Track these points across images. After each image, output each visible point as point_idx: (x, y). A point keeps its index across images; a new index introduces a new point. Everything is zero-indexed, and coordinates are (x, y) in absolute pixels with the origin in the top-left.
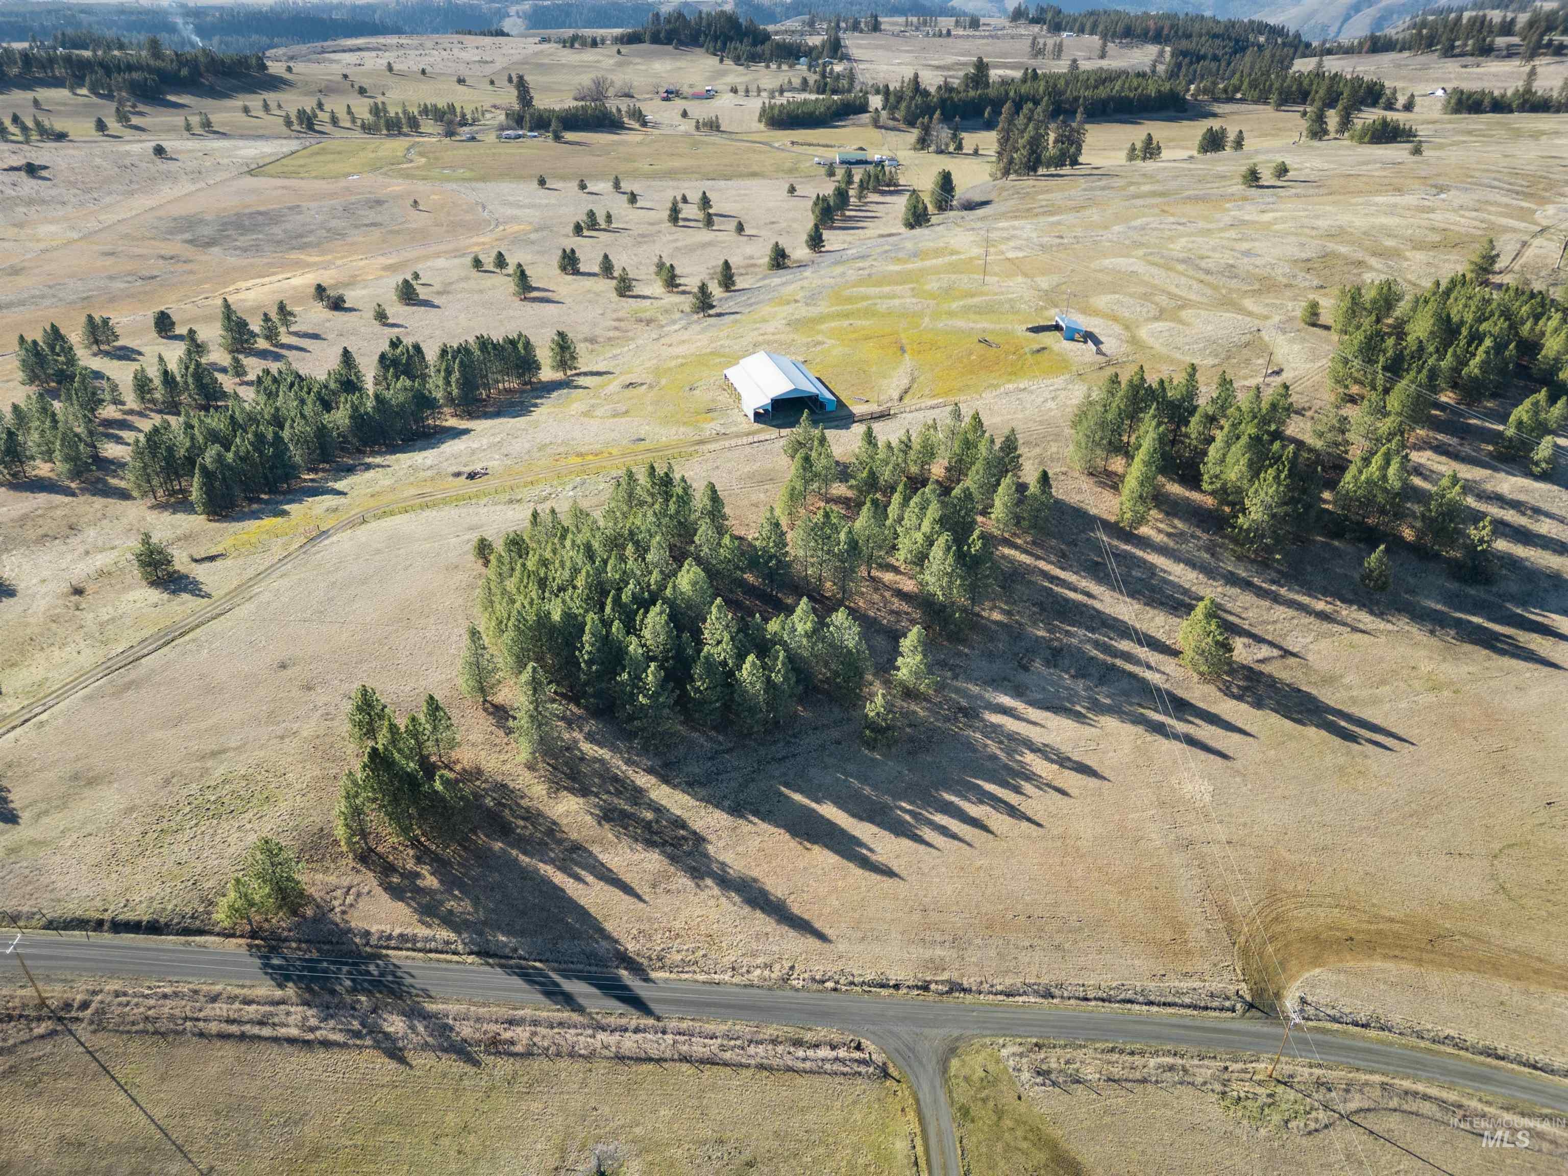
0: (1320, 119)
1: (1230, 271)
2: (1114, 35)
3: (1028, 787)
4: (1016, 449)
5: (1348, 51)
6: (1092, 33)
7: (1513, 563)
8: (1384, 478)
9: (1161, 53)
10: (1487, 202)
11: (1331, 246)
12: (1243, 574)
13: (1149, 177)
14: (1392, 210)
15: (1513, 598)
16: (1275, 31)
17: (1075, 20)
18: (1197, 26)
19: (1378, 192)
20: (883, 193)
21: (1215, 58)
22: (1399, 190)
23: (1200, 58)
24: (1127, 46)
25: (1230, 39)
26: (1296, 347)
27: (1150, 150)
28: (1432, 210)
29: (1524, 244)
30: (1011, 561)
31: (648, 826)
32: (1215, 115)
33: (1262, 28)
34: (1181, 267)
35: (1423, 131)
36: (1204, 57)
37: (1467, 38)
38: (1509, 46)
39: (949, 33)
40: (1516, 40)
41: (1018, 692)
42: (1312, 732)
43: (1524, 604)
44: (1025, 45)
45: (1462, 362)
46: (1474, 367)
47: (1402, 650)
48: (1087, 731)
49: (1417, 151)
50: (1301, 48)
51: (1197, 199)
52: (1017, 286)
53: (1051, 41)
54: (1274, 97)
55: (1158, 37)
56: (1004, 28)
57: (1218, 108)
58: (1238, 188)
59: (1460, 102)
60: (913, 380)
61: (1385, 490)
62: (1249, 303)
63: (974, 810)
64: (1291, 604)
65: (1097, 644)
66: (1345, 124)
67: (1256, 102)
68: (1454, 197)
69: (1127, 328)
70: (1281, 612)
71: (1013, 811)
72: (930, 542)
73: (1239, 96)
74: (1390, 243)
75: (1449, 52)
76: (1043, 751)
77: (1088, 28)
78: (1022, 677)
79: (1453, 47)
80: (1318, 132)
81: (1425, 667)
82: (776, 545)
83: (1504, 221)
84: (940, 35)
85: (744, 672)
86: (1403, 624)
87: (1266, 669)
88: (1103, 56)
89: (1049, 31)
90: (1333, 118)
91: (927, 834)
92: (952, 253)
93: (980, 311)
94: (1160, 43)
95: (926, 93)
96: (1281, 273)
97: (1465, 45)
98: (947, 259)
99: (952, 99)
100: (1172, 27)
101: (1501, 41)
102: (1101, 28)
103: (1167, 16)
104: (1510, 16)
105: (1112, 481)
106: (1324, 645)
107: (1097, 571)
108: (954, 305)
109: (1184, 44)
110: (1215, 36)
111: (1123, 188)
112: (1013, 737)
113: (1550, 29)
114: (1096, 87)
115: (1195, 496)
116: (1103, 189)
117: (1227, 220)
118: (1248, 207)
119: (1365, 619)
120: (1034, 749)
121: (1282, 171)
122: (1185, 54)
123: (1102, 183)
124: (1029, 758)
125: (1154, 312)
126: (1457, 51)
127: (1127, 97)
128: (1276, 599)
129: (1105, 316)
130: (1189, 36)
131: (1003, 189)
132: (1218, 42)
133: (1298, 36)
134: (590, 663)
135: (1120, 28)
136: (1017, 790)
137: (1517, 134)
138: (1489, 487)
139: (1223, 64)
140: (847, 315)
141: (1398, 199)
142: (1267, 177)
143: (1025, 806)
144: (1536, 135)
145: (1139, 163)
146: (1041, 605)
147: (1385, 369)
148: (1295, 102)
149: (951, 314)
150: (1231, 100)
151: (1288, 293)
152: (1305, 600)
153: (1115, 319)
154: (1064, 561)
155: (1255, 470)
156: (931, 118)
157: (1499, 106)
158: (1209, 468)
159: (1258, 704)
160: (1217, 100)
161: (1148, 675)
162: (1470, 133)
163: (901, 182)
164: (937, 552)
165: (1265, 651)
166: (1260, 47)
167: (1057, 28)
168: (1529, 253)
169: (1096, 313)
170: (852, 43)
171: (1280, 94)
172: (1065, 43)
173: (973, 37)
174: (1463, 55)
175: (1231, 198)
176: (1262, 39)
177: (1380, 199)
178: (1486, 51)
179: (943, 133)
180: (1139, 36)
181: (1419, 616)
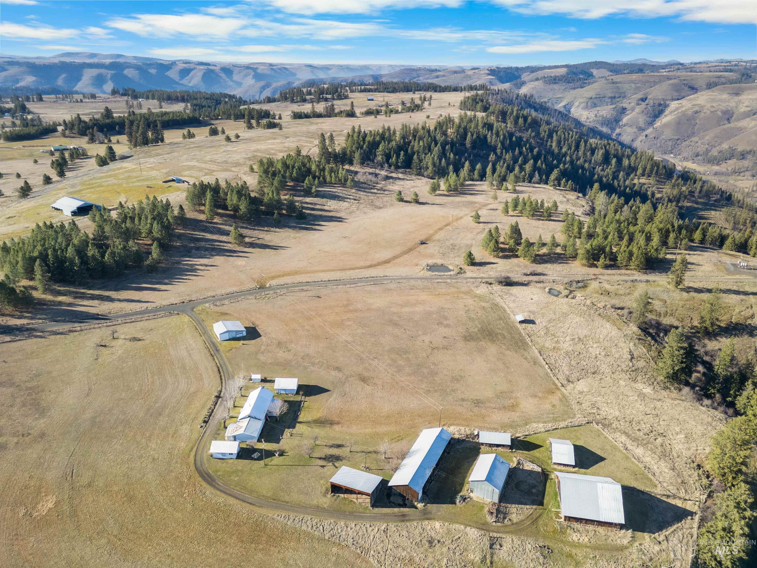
0: (249, 122)
1: (226, 162)
2: (163, 99)
3: (198, 271)
4: (170, 204)
5: (260, 103)
6: (153, 99)
7: (311, 215)
8: (273, 197)
9: (186, 106)
10: (301, 140)
11: (255, 154)
12: (245, 226)
13: (193, 143)
14: (273, 144)
15: (312, 221)
16: (231, 97)
17: (143, 94)
18: (198, 95)
19: (268, 140)
20: (81, 159)
21: (209, 107)
22: (275, 139)
23: (203, 107)
24: (170, 103)
25: (214, 100)
26: (249, 178)
27: (191, 136)
28: (284, 143)
29: (310, 149)
30: (179, 233)
31: (90, 297)
32: (213, 124)
33: (226, 96)
34: (210, 163)
35: (283, 125)
36: (205, 106)
37: (297, 97)
38: (311, 99)
39: (81, 101)
40: (312, 97)
41: (190, 257)
42: (267, 250)
43: (314, 221)
44: (124, 104)
45: (292, 174)
46: (294, 174)
47: (287, 234)
48: (211, 260)
49: (281, 129)
50: (243, 102)
51: (211, 147)
52: (154, 173)
53: (135, 103)
54: (232, 117)
55: (183, 100)
56: (109, 98)
57: (213, 122)
58: (225, 143)
59: (295, 115)
60: (128, 199)
61: (275, 200)
62: (233, 169)
63: (185, 278)
64: (258, 230)
65: (209, 245)
66: (258, 124)
67: (227, 119)
68: (291, 139)
69: (196, 178)
70: (256, 232)
71: (195, 275)
72: (152, 225)
73: (220, 117)
74: (273, 152)
75: (293, 101)
76: (201, 265)
77: (150, 96)
78: (190, 254)
79: (294, 100)
80: (250, 127)
81: (292, 236)
82: (102, 232)
83: (305, 144)
84: (77, 102)
85: (106, 258)
86: (287, 229)
87: (255, 242)
88: (161, 107)
89: (132, 98)
90: (254, 122)
91: (174, 283)
92: (125, 168)
93: (143, 180)
94: (185, 102)
95: (85, 122)
96: (241, 161)
97: (297, 99)
98: (124, 170)
99: (99, 123)
100: (188, 96)
101: (308, 97)
102: (156, 97)
103: (185, 92)
104: (309, 89)
105: (202, 212)
106: (268, 236)
107: (204, 231)
108: (133, 180)
109: (195, 102)
110: (207, 99)
111: (184, 147)
112: (191, 264)
113: (323, 93)
114: (162, 117)
115: (228, 212)
116: (176, 147)
117: (222, 150)
118: (228, 147)
119: (277, 230)
120: (197, 265)
121: (237, 136)
122: (196, 105)
123: (176, 146)
124: (197, 267)
125: (204, 174)
126: (295, 101)
127: (176, 120)
128: (254, 229)
129: (188, 176)
130: (196, 99)
131: (136, 152)
132: (209, 101)
133: (240, 98)
134: (53, 264)
135: (165, 96)
136: (196, 272)
137: (312, 123)
138: (304, 201)
139: (213, 108)
140: (92, 188)
141: (275, 141)
142: (233, 139)
143: (198, 274)
144: (317, 124)
145: (187, 140)
146: (190, 240)
147: (271, 176)
148: (241, 118)
149: (133, 182)
150: (217, 119)
151: (245, 166)
152: (262, 229)
153: (192, 177)
154: (194, 230)
155: (239, 198)
156: (93, 130)
157: (307, 116)
158: (229, 202)
159: (254, 248)
160: (212, 119)
161: (225, 248)
162: (298, 124)
163: (89, 154)
164: (155, 225)
165: (253, 239)
166: (226, 102)
167: (135, 97)
168: (312, 151)
169: (185, 176)
170: (29, 106)
171: (234, 115)
172: (142, 103)
173: (95, 102)
174: (297, 102)
175: (223, 145)
176: (227, 100)
177: (269, 141)
178: (304, 101)
179: (101, 136)
180: (174, 100)
181: (290, 227)
